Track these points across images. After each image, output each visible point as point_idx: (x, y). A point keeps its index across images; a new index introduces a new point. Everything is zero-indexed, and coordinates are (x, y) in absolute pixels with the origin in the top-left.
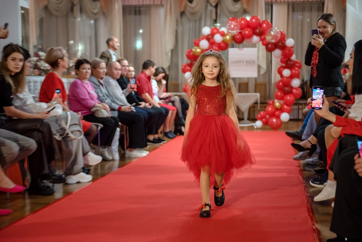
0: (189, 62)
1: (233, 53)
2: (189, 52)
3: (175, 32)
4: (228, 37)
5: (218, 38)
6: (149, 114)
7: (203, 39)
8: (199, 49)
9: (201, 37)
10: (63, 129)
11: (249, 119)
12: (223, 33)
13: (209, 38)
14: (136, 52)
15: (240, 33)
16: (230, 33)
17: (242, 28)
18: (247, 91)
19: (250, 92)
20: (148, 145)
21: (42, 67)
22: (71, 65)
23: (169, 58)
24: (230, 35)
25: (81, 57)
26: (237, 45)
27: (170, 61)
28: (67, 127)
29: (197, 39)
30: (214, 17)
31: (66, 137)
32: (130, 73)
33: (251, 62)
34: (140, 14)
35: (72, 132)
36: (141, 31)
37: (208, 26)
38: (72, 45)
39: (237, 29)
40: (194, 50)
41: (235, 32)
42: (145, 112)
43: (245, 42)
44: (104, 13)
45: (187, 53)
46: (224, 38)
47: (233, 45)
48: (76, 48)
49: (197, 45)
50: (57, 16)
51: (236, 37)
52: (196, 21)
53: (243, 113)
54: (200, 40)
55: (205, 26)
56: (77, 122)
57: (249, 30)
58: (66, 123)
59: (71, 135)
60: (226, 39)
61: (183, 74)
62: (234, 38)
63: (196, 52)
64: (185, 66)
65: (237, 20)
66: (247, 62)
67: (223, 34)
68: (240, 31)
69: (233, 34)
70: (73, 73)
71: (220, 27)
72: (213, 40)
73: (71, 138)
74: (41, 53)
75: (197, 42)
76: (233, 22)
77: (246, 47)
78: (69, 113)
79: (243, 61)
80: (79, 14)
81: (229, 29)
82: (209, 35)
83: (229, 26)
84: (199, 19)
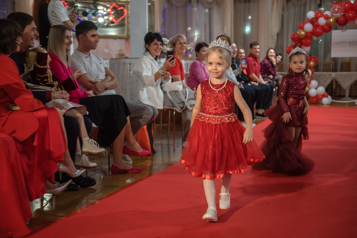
0: (294, 43)
1: (336, 34)
2: (294, 35)
3: (281, 17)
4: (331, 20)
5: (322, 21)
6: (256, 90)
7: (307, 22)
8: (303, 32)
9: (306, 21)
10: (183, 103)
11: (350, 96)
12: (326, 16)
13: (314, 21)
14: (245, 36)
15: (344, 15)
16: (334, 16)
17: (346, 11)
18: (349, 70)
19: (352, 71)
20: (255, 118)
21: (165, 50)
22: (189, 48)
23: (275, 41)
24: (334, 18)
25: (197, 41)
26: (340, 27)
27: (275, 43)
28: (186, 101)
29: (302, 22)
30: (319, 2)
31: (185, 110)
32: (240, 55)
33: (354, 42)
34: (249, 2)
35: (190, 106)
36: (250, 17)
37: (312, 10)
38: (190, 31)
39: (341, 12)
40: (298, 33)
41: (338, 15)
42: (253, 89)
43: (348, 24)
44: (217, 2)
45: (292, 36)
46: (328, 21)
47: (336, 27)
48: (193, 34)
49: (302, 28)
50: (177, 7)
51: (339, 20)
52: (301, 6)
53: (344, 90)
54: (305, 24)
55: (310, 10)
56: (194, 98)
57: (353, 12)
58: (186, 98)
59: (189, 107)
60: (330, 22)
61: (288, 54)
62: (337, 20)
63: (300, 35)
64: (290, 48)
65: (341, 4)
66: (349, 43)
67: (327, 18)
68: (343, 14)
69: (336, 17)
70: (190, 56)
71: (325, 11)
72: (316, 23)
73: (189, 109)
74: (164, 39)
75: (301, 25)
76: (337, 6)
77: (349, 29)
78: (187, 89)
79: (346, 42)
80: (196, 4)
81: (332, 13)
82: (313, 18)
83: (333, 9)
84: (304, 4)
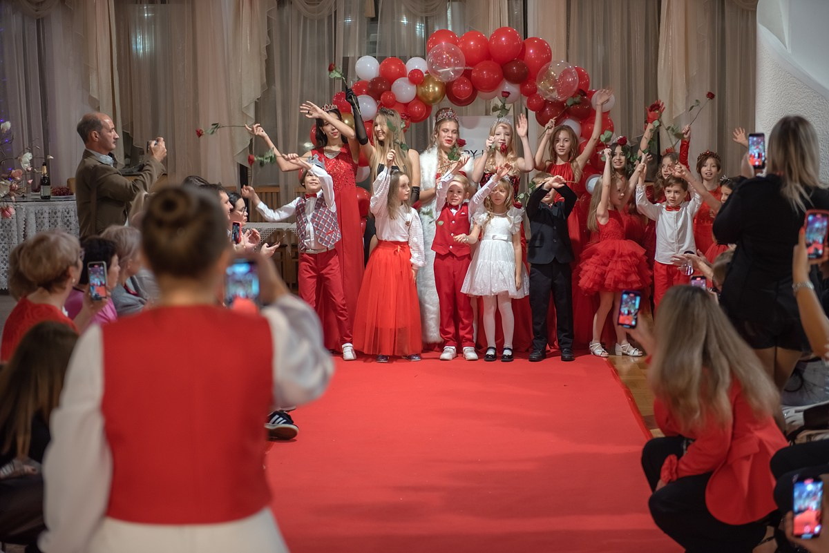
3: (265, 53)
4: (431, 87)
5: (404, 90)
12: (415, 74)
13: (379, 89)
15: (467, 74)
16: (437, 74)
17: (471, 61)
24: (437, 80)
39: (456, 65)
41: (449, 72)
43: (477, 100)
46: (422, 89)
49: (346, 109)
51: (454, 88)
52: (320, 21)
57: (491, 66)
60: (425, 95)
62: (448, 89)
67: (417, 79)
68: (464, 68)
69: (445, 80)
72: (388, 96)
76: (445, 45)
81: (431, 65)
82: (376, 78)
83: (435, 56)
84: (330, 17)
